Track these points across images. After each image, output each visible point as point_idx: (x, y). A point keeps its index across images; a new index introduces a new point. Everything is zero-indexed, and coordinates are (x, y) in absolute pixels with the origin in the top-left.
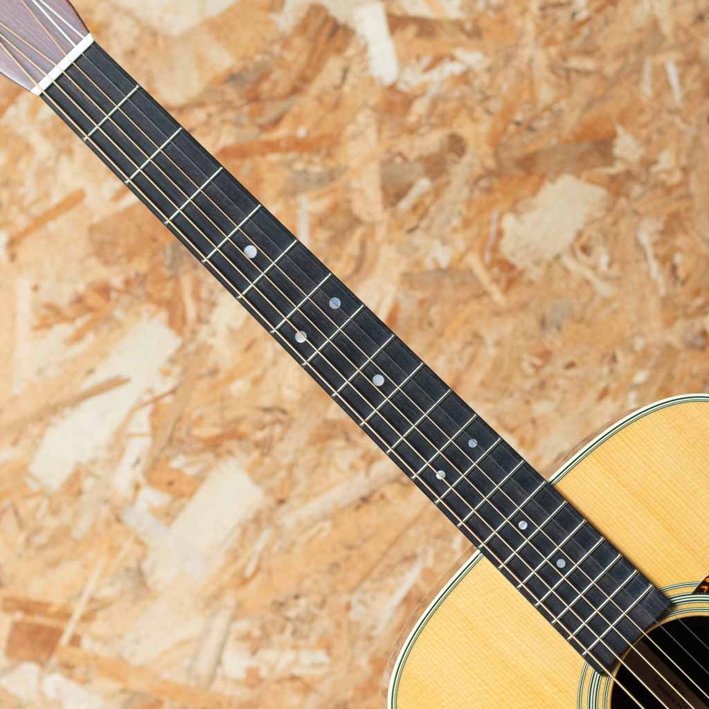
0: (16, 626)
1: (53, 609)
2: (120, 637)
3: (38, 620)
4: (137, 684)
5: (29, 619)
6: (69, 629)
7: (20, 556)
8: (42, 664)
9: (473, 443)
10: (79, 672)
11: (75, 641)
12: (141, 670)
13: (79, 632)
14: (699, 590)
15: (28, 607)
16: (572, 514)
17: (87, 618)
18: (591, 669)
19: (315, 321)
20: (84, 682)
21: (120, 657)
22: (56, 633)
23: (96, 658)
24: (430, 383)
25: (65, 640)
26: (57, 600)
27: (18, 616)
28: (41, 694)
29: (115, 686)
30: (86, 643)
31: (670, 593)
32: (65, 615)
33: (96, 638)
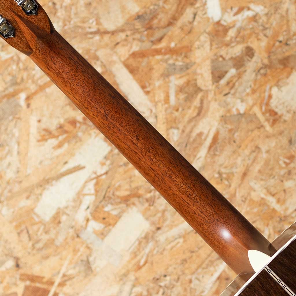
0: (27, 288)
1: (45, 280)
3: (38, 285)
5: (33, 285)
13: (57, 291)
15: (33, 279)
26: (47, 275)
27: (28, 283)
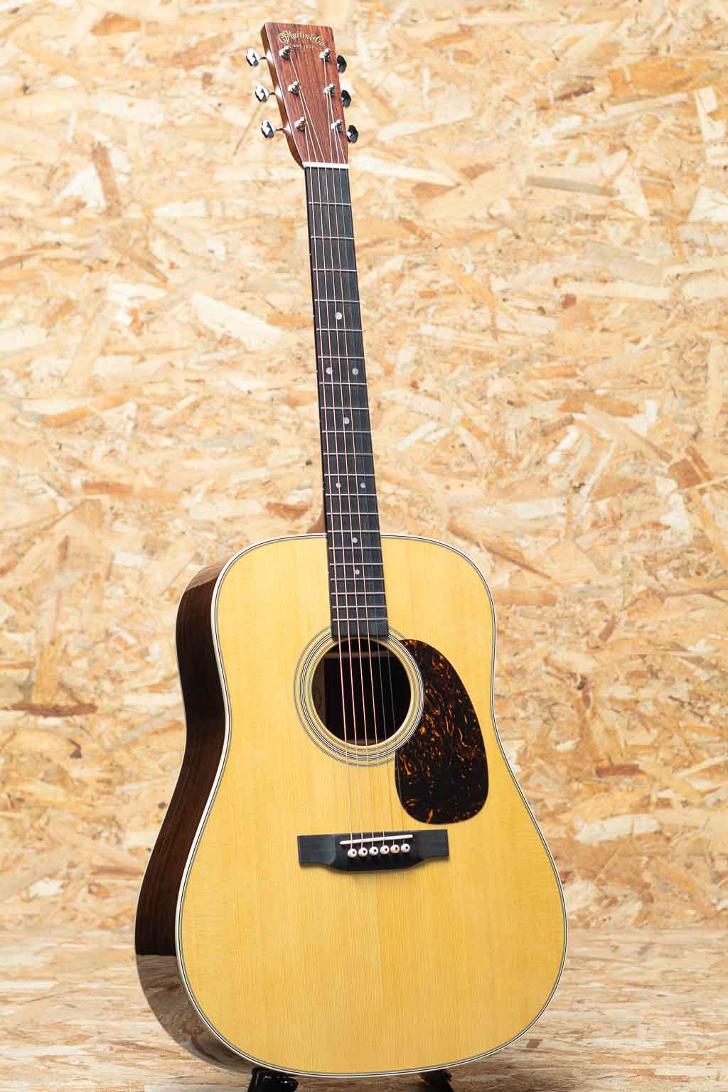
2: (722, 508)
4: (709, 533)
6: (705, 484)
7: (715, 435)
8: (680, 486)
9: (363, 486)
10: (691, 505)
11: (702, 491)
12: (717, 529)
14: (403, 642)
16: (377, 556)
17: (716, 487)
18: (329, 631)
19: (341, 370)
20: (690, 511)
21: (714, 516)
22: (698, 481)
23: (704, 506)
24: (366, 443)
25: (698, 487)
28: (668, 498)
29: (700, 526)
30: (706, 497)
31: (391, 632)
32: (709, 478)
33: (712, 498)
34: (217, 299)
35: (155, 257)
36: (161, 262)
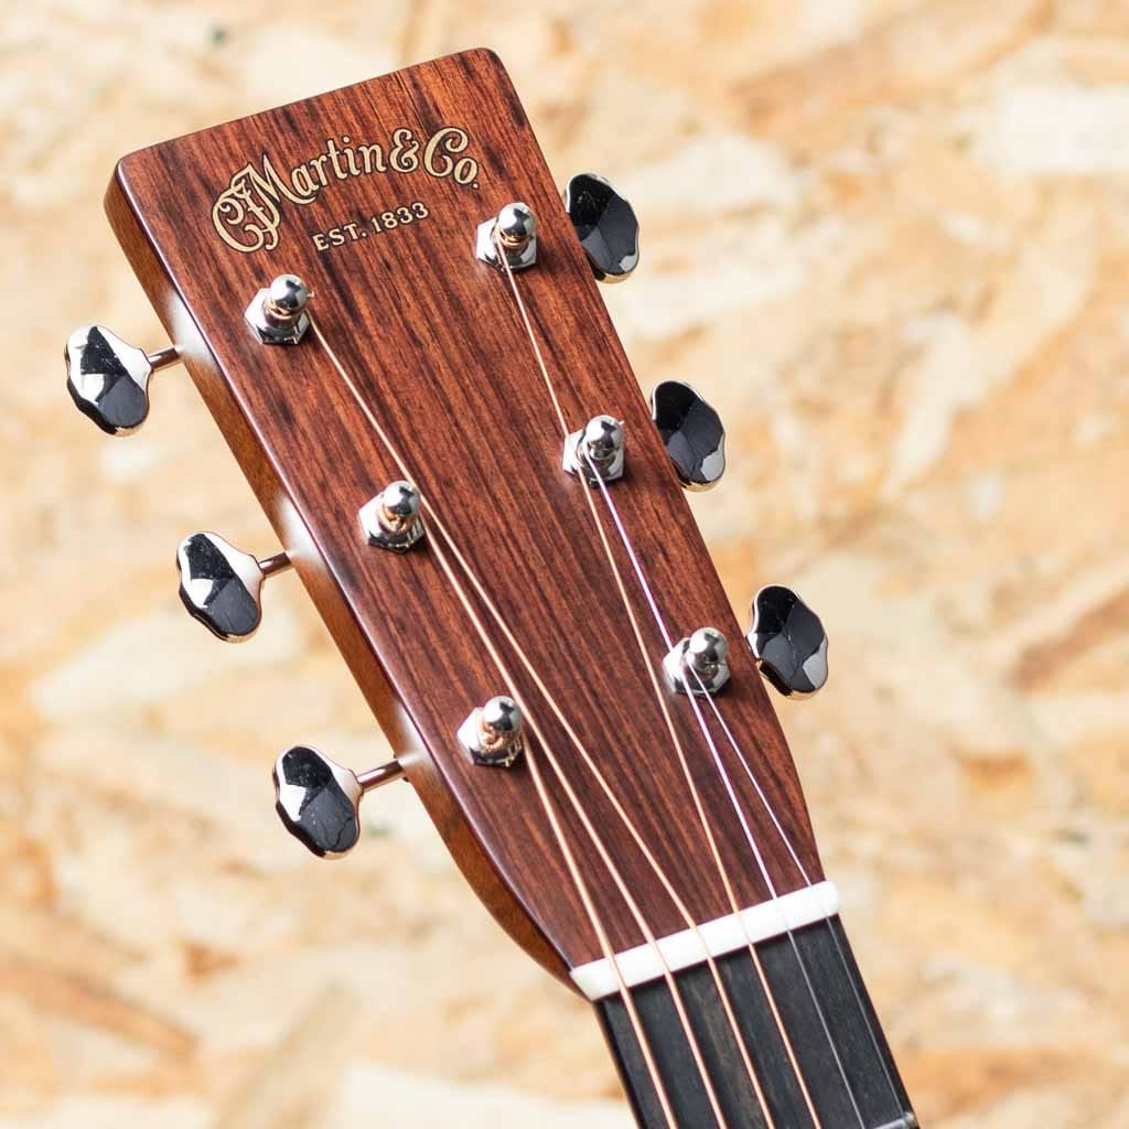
34: (470, 1075)
35: (101, 939)
36: (137, 957)
